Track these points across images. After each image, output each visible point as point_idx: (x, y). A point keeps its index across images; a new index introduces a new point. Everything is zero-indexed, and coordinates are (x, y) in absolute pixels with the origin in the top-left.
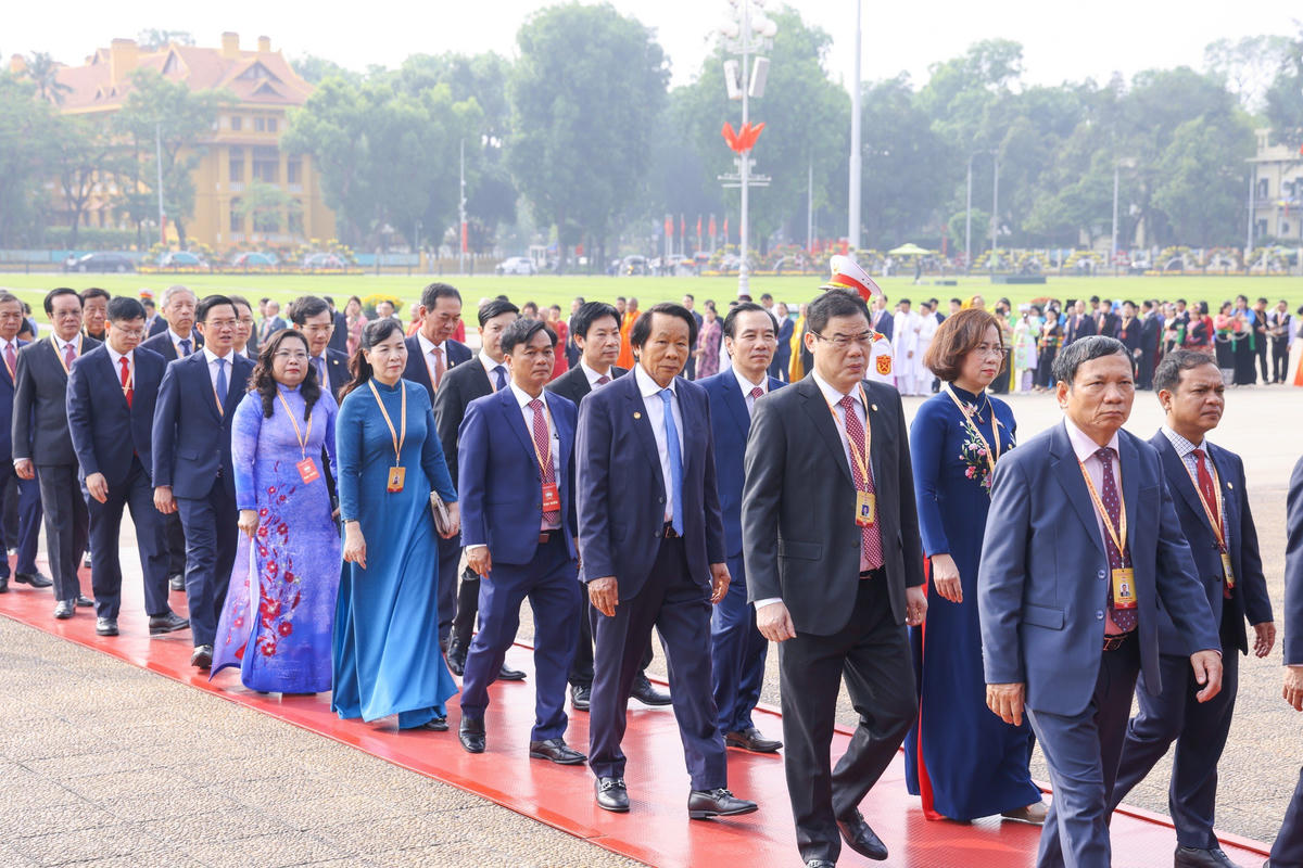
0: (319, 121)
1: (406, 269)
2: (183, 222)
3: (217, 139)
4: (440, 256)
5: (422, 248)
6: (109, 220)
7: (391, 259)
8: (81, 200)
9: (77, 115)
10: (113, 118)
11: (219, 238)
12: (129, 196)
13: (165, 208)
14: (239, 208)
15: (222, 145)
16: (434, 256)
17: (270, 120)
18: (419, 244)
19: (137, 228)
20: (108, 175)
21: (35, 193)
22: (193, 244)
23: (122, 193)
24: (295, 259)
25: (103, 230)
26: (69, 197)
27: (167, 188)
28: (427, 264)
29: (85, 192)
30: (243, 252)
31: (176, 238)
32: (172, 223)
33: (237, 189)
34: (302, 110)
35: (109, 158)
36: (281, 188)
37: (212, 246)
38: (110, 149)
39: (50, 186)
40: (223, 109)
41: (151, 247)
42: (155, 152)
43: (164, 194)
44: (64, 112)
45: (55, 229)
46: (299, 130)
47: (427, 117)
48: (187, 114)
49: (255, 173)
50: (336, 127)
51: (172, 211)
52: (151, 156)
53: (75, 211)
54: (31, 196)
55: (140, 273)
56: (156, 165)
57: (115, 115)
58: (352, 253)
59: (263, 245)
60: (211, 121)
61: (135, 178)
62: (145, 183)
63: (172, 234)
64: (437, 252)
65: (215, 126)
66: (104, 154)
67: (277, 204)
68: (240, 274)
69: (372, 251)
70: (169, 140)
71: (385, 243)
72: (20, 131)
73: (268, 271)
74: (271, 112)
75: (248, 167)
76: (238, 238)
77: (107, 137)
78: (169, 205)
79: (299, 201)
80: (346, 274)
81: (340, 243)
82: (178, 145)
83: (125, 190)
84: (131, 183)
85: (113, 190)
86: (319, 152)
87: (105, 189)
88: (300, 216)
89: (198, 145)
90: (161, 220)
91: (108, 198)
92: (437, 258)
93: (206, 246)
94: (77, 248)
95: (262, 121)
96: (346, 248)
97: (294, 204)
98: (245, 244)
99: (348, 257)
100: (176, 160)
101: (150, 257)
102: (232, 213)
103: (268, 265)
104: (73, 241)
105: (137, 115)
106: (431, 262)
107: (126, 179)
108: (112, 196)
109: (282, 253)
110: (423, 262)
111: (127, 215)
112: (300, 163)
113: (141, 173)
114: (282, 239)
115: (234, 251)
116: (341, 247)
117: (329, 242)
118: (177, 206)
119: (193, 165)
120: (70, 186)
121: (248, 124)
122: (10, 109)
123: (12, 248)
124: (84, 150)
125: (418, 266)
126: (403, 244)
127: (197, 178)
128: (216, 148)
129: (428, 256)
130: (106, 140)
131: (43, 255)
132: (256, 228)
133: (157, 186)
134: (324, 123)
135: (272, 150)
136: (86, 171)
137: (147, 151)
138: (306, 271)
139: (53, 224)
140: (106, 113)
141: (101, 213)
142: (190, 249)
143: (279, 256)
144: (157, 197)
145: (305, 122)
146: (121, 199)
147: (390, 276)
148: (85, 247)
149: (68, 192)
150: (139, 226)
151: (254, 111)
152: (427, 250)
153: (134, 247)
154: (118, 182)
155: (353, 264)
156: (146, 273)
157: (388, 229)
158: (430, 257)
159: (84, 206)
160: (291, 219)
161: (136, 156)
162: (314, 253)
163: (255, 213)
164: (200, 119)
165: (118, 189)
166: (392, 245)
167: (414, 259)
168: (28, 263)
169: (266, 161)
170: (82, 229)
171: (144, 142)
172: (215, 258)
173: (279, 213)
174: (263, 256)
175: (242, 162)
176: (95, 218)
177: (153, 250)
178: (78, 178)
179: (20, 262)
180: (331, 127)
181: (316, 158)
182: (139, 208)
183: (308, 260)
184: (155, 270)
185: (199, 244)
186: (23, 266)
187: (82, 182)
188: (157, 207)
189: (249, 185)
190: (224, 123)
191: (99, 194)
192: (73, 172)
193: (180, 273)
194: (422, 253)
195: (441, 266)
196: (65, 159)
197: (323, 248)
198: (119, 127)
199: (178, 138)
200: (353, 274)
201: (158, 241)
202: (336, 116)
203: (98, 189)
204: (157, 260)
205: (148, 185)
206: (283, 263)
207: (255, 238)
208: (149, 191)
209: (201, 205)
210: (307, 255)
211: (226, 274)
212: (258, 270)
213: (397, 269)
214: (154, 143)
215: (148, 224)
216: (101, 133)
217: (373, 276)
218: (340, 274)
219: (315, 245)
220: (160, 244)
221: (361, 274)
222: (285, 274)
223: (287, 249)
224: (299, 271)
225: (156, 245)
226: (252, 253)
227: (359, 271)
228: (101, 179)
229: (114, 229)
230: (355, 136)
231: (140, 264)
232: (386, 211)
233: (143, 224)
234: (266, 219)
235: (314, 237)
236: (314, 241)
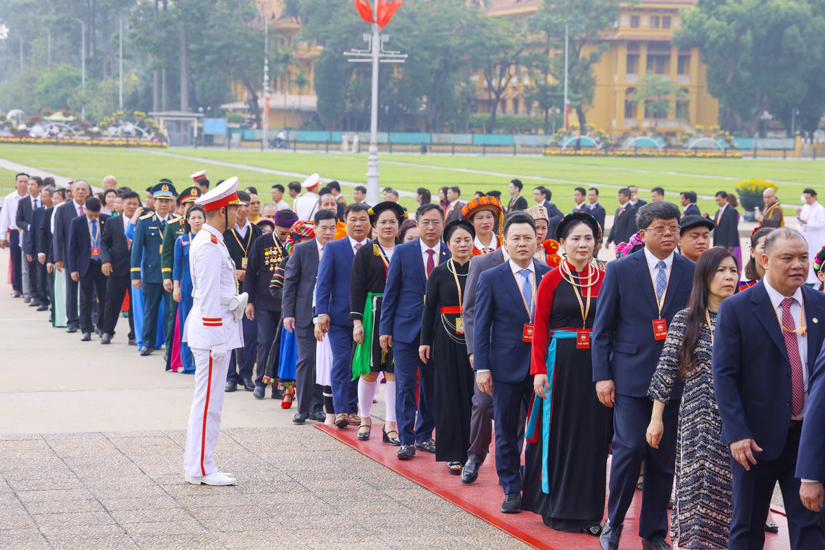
0: (708, 18)
1: (781, 153)
2: (584, 108)
3: (617, 36)
4: (815, 141)
5: (798, 132)
6: (522, 107)
7: (768, 143)
8: (501, 90)
9: (499, 18)
10: (530, 20)
11: (614, 123)
12: (539, 86)
13: (569, 97)
14: (631, 97)
15: (621, 41)
16: (809, 140)
17: (664, 18)
18: (795, 130)
19: (544, 115)
20: (523, 69)
21: (463, 84)
22: (592, 129)
23: (534, 84)
24: (680, 143)
25: (516, 117)
26: (490, 88)
27: (572, 80)
28: (802, 149)
29: (503, 83)
30: (636, 137)
31: (577, 124)
32: (574, 111)
33: (633, 80)
34: (693, 8)
35: (525, 54)
36: (672, 78)
37: (608, 130)
38: (527, 46)
39: (475, 78)
40: (624, 9)
41: (556, 132)
42: (563, 47)
43: (568, 85)
44: (490, 14)
45: (478, 115)
46: (690, 27)
47: (809, 14)
48: (593, 14)
49: (649, 66)
50: (725, 23)
51: (576, 100)
52: (559, 52)
53: (496, 100)
54: (459, 87)
55: (545, 154)
56: (563, 59)
57: (532, 17)
58: (732, 138)
59: (652, 129)
60: (613, 20)
61: (546, 71)
62: (553, 75)
63: (573, 119)
64: (812, 137)
65: (616, 25)
66: (520, 51)
67: (667, 93)
68: (630, 156)
69: (751, 136)
70: (577, 38)
71: (763, 129)
72: (454, 31)
73: (656, 154)
74: (666, 10)
75: (643, 61)
76: (631, 123)
77: (523, 36)
78: (573, 95)
79: (686, 91)
80: (725, 157)
81: (721, 129)
82: (583, 42)
83: (536, 82)
84: (543, 76)
85: (527, 81)
86: (707, 46)
87: (520, 80)
88: (686, 104)
89: (601, 42)
90: (566, 109)
91: (522, 88)
92: (812, 142)
93: (603, 131)
94: (494, 132)
95: (657, 18)
96: (727, 133)
97: (683, 93)
98: (636, 129)
99: (728, 141)
100: (581, 55)
101: (554, 140)
102: (626, 101)
103: (655, 147)
104: (491, 127)
105: (550, 16)
106: (806, 146)
107: (537, 72)
108: (526, 87)
109: (669, 137)
110: (798, 146)
111: (536, 104)
112: (689, 57)
113: (551, 66)
114: (670, 124)
115: (626, 135)
116: (722, 132)
117: (711, 128)
118: (580, 96)
119: (594, 59)
120: (492, 79)
121: (645, 21)
122: (446, 13)
123: (442, 132)
124: (506, 47)
125: (793, 149)
126: (781, 130)
127: (598, 70)
128: (614, 44)
129: (803, 140)
130: (523, 39)
131: (465, 138)
132: (647, 115)
133: (564, 79)
134: (713, 19)
135: (664, 45)
136: (505, 65)
137: (556, 47)
138: (690, 154)
139: (476, 112)
140: (525, 14)
141: (516, 102)
142: (588, 133)
143: (666, 140)
144: (563, 88)
145: (696, 19)
146: (533, 89)
147: (767, 159)
148: (501, 131)
149: (490, 84)
150: (547, 113)
151: (651, 10)
152: (802, 135)
153: (541, 131)
154: (531, 74)
155: (733, 147)
156: (550, 154)
157: (767, 115)
158: (806, 142)
159: (502, 96)
160: (678, 106)
161: (547, 52)
162: (698, 137)
163: (647, 102)
164: (604, 19)
165: (531, 81)
166: (769, 129)
167: (789, 143)
168: (454, 145)
169: (658, 54)
170: (499, 115)
171: (554, 40)
172: (609, 142)
173: (668, 101)
174: (652, 140)
175: (638, 56)
176: (510, 105)
177: (557, 135)
178: (498, 72)
179: (447, 144)
180: (718, 23)
181: (703, 51)
182: (547, 98)
183: (692, 143)
184: (558, 152)
185: (596, 130)
186: (450, 148)
187: (502, 76)
188: (563, 97)
189: (642, 77)
190: (624, 21)
191: (515, 85)
192: (495, 66)
193: (579, 155)
194: (798, 138)
195: (814, 150)
196: (488, 55)
197: (706, 133)
198: (533, 28)
199: (584, 35)
200: (732, 157)
201: (561, 126)
202: (724, 13)
203: (514, 80)
204: (560, 143)
205: (556, 77)
206: (669, 146)
207: (646, 124)
208: (557, 82)
209: (599, 93)
210: (691, 140)
211: (619, 156)
212: (647, 153)
213: (772, 153)
214: (564, 40)
215: (554, 111)
216: (519, 32)
217: (751, 159)
218: (721, 157)
219: (699, 131)
220: (564, 129)
221: (740, 157)
222: (670, 156)
223: (673, 134)
224: (683, 154)
225: (560, 130)
226: (643, 138)
227: (738, 154)
228: (517, 72)
229: (525, 115)
230: (741, 31)
231: (546, 146)
232: (765, 99)
233: (550, 111)
234: (656, 107)
235: (697, 123)
236: (698, 127)
